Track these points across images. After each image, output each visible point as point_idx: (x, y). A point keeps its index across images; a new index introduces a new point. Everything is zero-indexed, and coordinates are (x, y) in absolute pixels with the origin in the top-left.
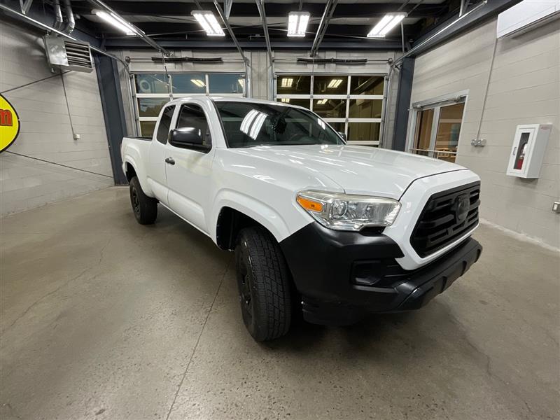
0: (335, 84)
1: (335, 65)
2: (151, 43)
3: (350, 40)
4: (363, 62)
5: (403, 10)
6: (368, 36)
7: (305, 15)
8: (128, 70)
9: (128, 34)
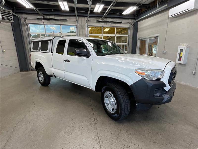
0: (107, 30)
1: (110, 23)
2: (38, 12)
3: (116, 14)
4: (120, 23)
5: (136, 6)
6: (123, 13)
7: (102, 5)
8: (26, 22)
9: (27, 8)
